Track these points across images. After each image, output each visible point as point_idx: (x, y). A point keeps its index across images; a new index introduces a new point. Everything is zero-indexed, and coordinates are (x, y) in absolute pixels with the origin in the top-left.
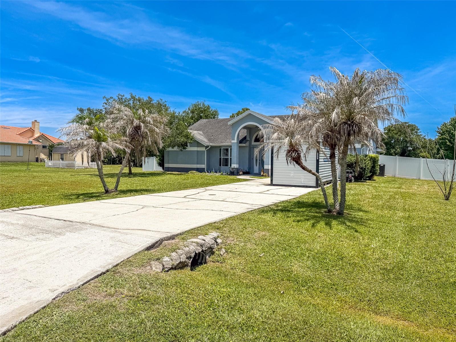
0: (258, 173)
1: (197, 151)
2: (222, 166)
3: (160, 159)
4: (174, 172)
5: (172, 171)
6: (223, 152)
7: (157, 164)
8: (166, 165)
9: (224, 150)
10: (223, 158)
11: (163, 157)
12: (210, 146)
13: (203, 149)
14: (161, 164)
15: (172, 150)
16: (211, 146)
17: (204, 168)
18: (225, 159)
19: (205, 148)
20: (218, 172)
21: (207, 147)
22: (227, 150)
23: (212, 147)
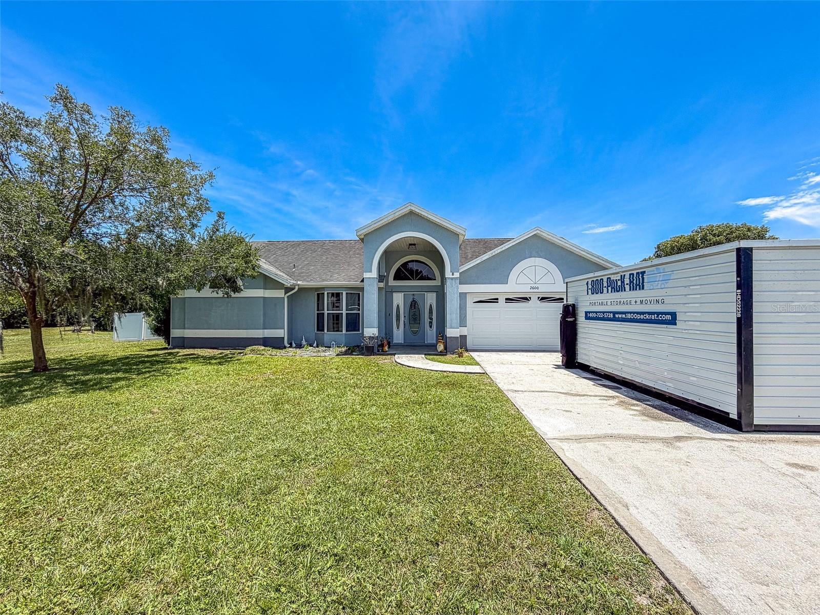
0: (403, 342)
1: (264, 298)
2: (326, 331)
3: (157, 319)
4: (200, 348)
5: (194, 348)
6: (328, 300)
7: (149, 330)
8: (175, 333)
9: (330, 295)
10: (328, 313)
11: (167, 312)
12: (297, 287)
13: (280, 294)
14: (162, 328)
15: (197, 295)
16: (299, 289)
17: (284, 338)
18: (333, 316)
19: (283, 291)
20: (315, 345)
21: (288, 290)
22: (338, 295)
23: (302, 290)
